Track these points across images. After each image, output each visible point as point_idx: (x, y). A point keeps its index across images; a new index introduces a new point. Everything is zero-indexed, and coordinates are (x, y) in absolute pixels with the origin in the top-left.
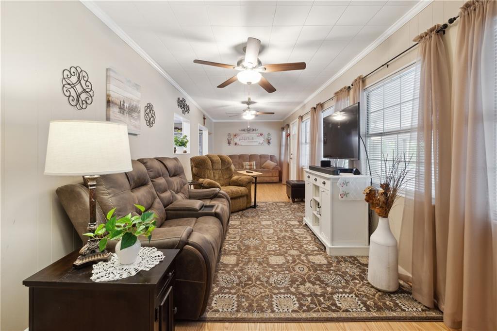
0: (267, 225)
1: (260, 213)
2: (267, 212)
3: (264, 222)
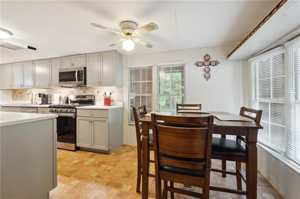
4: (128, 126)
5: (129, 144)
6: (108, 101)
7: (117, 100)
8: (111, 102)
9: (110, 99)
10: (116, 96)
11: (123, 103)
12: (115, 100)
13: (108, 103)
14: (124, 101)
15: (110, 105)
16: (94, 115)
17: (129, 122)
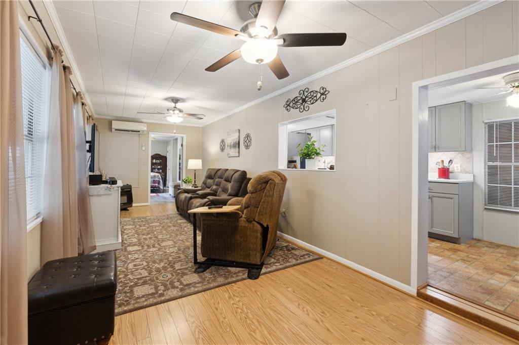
0: (165, 241)
1: (182, 256)
2: (170, 259)
3: (170, 244)
4: (484, 211)
5: (484, 239)
6: (444, 172)
7: (459, 170)
8: (450, 174)
9: (448, 169)
10: (459, 165)
11: (474, 176)
12: (455, 171)
13: (445, 176)
14: (474, 172)
15: (448, 178)
16: (432, 190)
17: (485, 205)
